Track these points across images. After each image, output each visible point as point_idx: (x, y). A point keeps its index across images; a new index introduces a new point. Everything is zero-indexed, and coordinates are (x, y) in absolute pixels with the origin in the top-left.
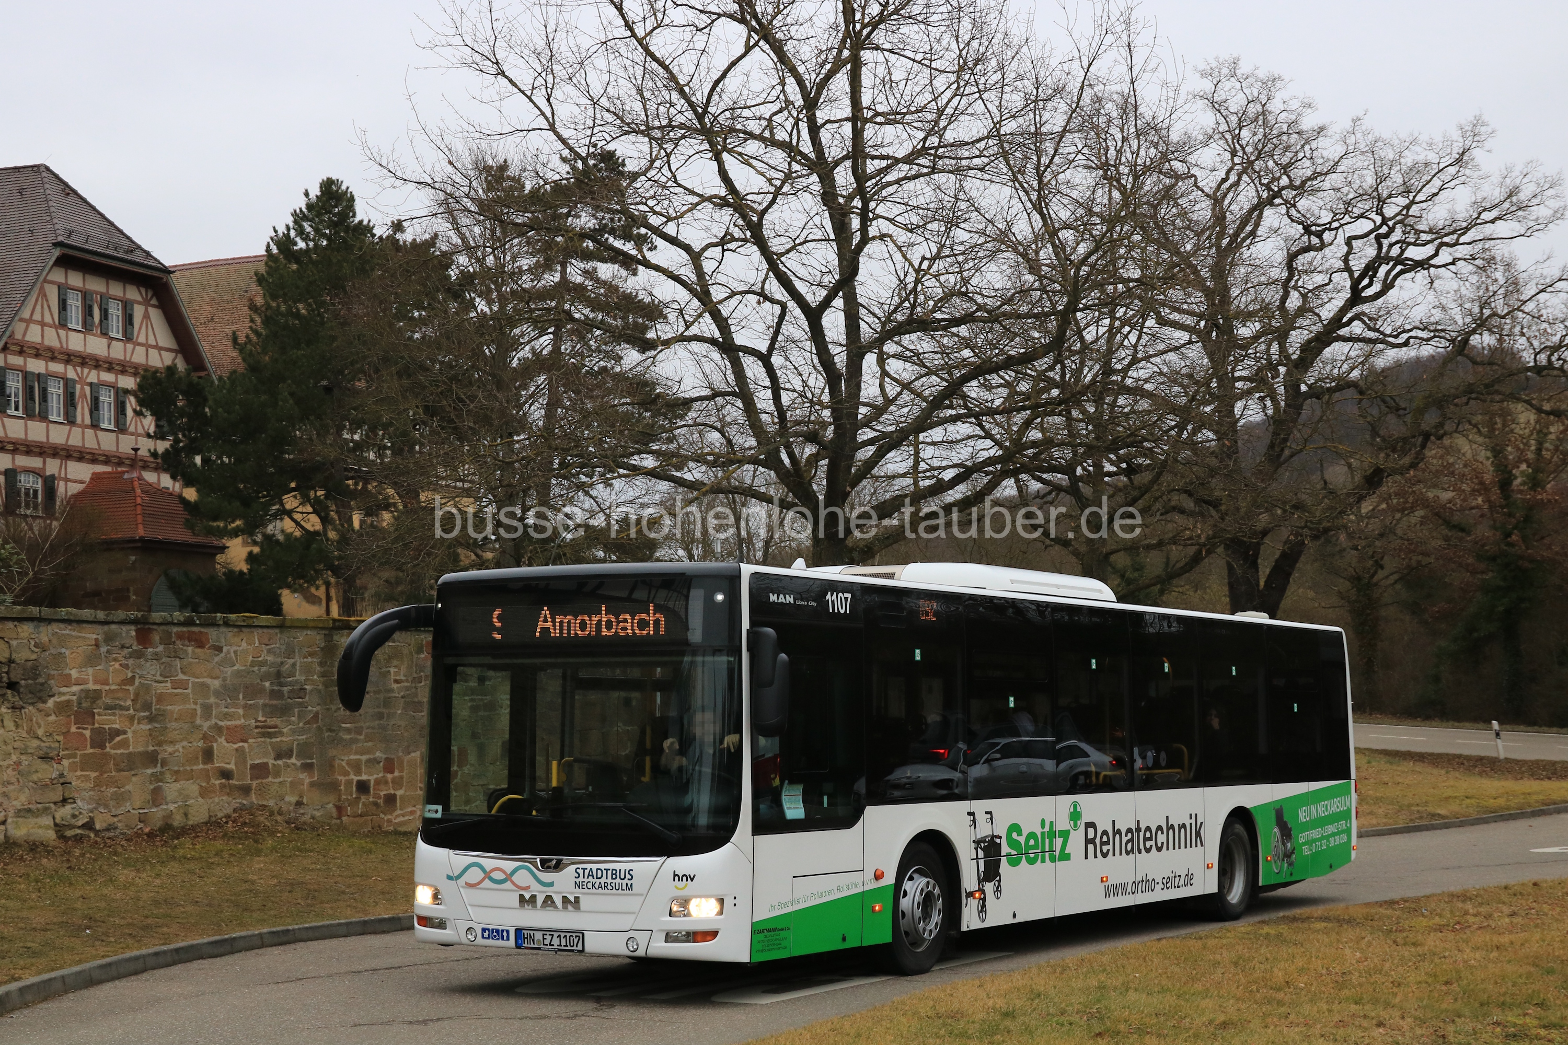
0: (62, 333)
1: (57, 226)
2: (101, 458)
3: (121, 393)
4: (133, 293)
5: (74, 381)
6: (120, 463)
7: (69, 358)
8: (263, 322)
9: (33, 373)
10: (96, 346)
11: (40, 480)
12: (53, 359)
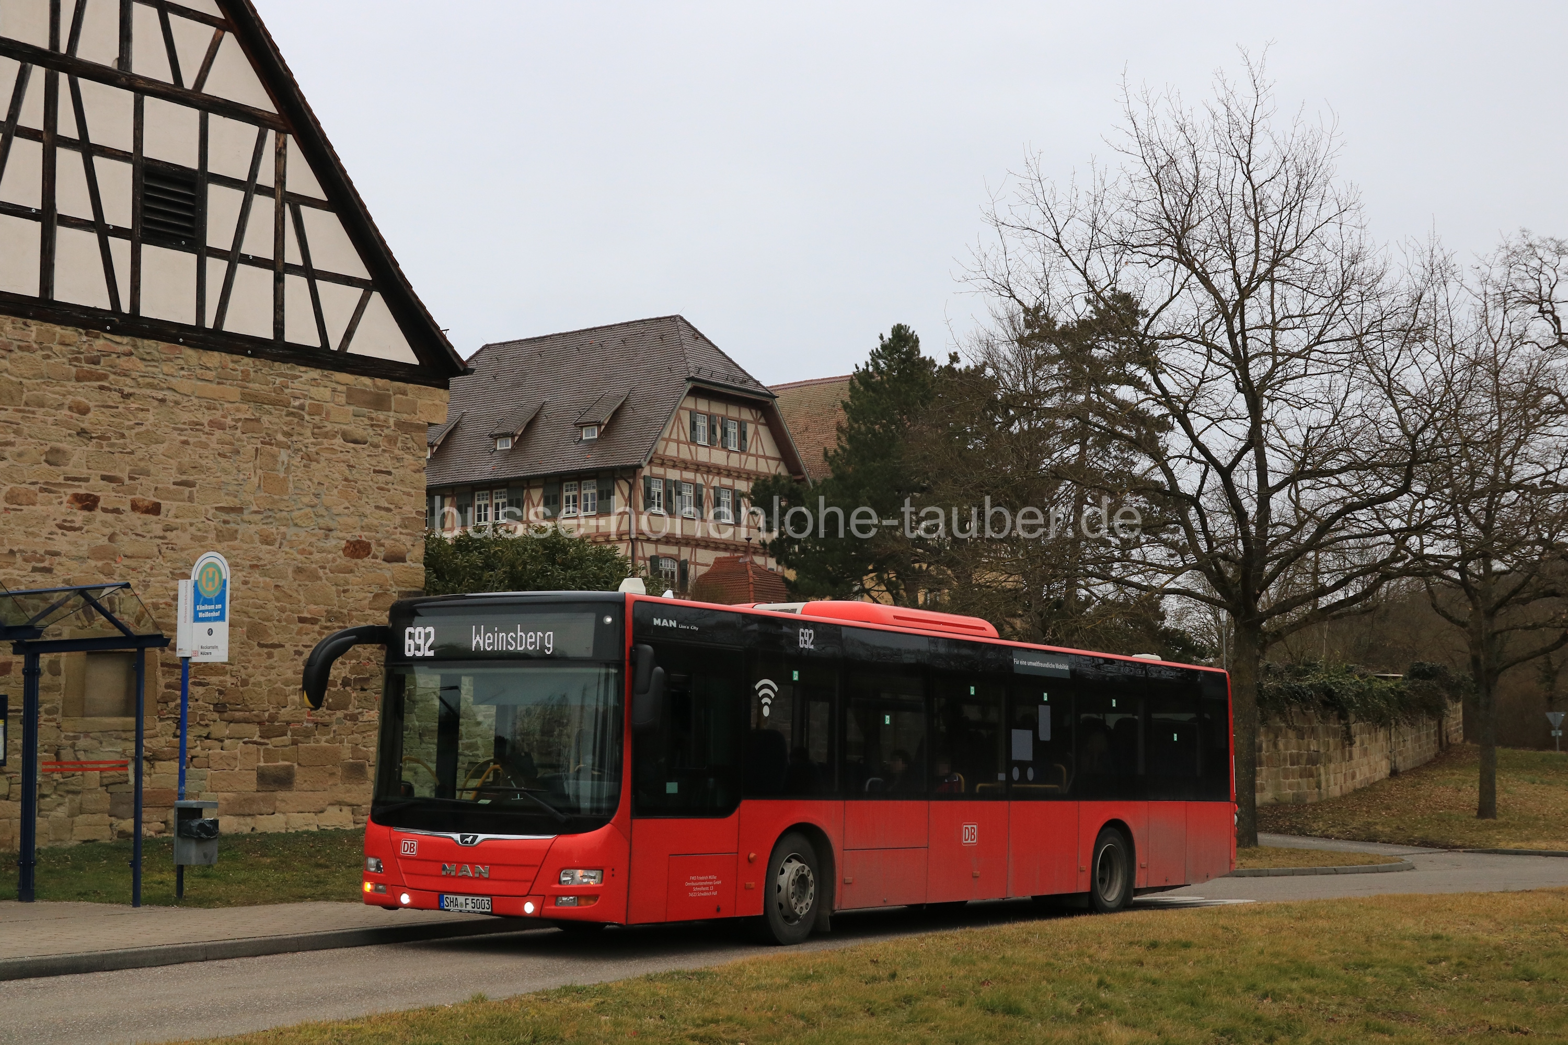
0: (693, 448)
1: (689, 365)
2: (722, 546)
3: (737, 494)
4: (746, 415)
5: (701, 486)
6: (736, 550)
7: (698, 467)
8: (847, 440)
9: (671, 480)
10: (718, 457)
11: (676, 565)
12: (686, 468)
